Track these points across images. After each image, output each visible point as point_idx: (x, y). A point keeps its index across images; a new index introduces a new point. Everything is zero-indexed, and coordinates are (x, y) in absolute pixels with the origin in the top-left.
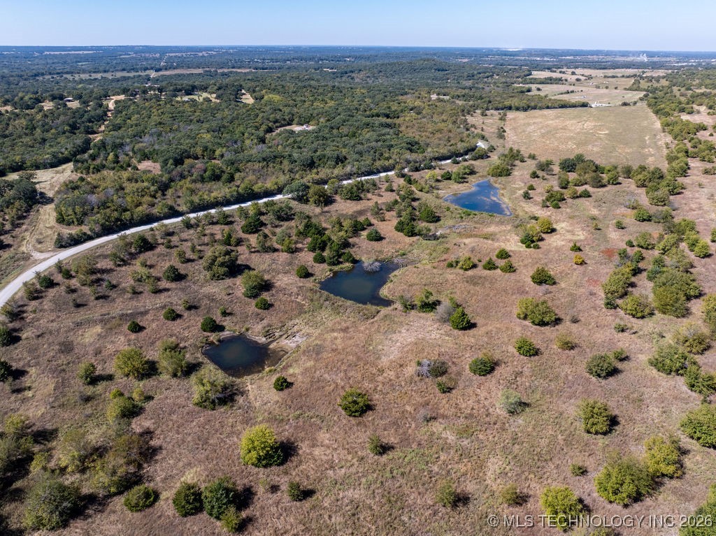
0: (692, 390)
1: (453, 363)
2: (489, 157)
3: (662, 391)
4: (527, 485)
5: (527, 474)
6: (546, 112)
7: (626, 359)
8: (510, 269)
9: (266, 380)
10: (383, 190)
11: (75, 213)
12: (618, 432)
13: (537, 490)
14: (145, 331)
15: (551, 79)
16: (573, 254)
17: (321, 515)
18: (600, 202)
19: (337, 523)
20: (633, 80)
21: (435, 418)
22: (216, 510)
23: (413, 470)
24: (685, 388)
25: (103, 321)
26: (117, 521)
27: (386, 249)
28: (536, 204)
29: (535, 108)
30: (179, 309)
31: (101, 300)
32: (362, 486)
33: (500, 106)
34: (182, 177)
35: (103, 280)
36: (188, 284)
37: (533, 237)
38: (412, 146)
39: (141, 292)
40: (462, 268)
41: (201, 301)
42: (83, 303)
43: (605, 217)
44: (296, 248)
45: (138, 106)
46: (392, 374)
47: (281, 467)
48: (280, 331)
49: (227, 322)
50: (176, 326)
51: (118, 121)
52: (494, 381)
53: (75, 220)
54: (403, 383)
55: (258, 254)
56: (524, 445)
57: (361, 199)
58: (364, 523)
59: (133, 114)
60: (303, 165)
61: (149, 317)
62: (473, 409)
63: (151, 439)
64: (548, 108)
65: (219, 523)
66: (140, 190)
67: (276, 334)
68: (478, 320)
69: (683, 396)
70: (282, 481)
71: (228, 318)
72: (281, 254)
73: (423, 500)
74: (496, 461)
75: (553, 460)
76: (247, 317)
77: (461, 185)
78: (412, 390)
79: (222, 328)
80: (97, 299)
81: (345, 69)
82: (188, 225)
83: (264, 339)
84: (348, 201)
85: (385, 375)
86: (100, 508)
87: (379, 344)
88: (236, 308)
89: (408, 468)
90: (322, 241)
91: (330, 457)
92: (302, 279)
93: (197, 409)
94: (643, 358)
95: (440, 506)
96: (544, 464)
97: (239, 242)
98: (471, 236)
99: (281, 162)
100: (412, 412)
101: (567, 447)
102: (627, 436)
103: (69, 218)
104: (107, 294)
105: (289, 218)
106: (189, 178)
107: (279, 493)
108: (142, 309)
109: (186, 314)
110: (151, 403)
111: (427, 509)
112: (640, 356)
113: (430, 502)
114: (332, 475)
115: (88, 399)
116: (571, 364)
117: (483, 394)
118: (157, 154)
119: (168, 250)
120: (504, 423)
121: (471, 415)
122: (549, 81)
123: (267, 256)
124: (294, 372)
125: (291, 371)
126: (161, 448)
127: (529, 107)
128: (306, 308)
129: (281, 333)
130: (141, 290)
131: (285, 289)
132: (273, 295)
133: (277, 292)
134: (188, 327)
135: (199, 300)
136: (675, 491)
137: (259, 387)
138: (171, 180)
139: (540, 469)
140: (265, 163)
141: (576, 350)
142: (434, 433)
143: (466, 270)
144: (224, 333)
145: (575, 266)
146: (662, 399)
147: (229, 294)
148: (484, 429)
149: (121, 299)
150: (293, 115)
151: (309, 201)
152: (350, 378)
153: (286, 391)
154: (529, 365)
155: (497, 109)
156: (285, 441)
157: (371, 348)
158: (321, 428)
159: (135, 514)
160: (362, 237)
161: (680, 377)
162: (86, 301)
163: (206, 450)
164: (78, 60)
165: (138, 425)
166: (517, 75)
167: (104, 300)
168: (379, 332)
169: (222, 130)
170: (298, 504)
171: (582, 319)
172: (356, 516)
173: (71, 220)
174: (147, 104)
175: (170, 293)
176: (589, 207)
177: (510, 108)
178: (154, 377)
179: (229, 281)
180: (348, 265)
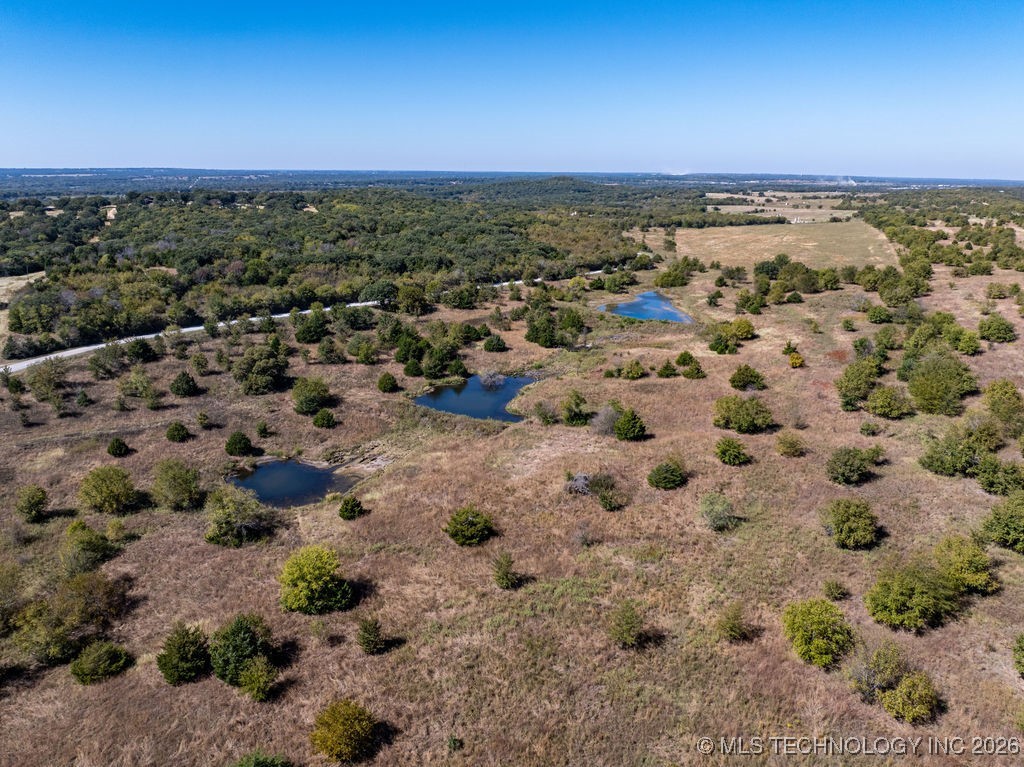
0: (990, 492)
1: (623, 477)
2: (656, 268)
3: (946, 496)
4: (757, 615)
5: (754, 602)
6: (729, 229)
7: (886, 462)
8: (698, 374)
9: (327, 510)
10: (507, 299)
11: (40, 316)
12: (889, 545)
13: (774, 621)
14: (136, 455)
15: (731, 199)
16: (787, 358)
17: (415, 671)
18: (816, 307)
19: (444, 680)
20: (841, 201)
21: (600, 542)
22: (232, 666)
23: (569, 605)
24: (979, 492)
25: (67, 442)
26: (56, 698)
27: (514, 361)
28: (726, 310)
29: (713, 224)
30: (192, 428)
31: (68, 419)
32: (484, 629)
33: (666, 221)
34: (209, 278)
35: (74, 395)
36: (209, 399)
37: (727, 341)
38: (546, 252)
39: (133, 409)
40: (627, 378)
41: (228, 420)
42: (39, 422)
43: (826, 321)
44: (379, 359)
45: (151, 212)
46: (529, 493)
47: (348, 613)
48: (352, 453)
49: (267, 445)
50: (185, 450)
51: (121, 227)
52: (688, 494)
53: (39, 326)
54: (547, 503)
55: (320, 366)
56: (745, 566)
57: (474, 308)
58: (490, 677)
59: (142, 220)
60: (390, 268)
61: (143, 437)
62: (659, 528)
63: (130, 588)
64: (731, 224)
65: (236, 691)
66: (143, 292)
67: (345, 458)
68: (656, 432)
69: (979, 499)
70: (350, 629)
71: (269, 440)
72: (355, 365)
73: (586, 642)
74: (702, 588)
75: (794, 583)
76: (301, 436)
77: (617, 296)
78: (561, 510)
79: (260, 452)
80: (62, 416)
81: (450, 190)
82: (214, 334)
83: (326, 464)
84: (457, 310)
85: (516, 495)
86: (28, 683)
87: (508, 461)
88: (284, 427)
89: (561, 603)
90: (417, 348)
91: (431, 595)
92: (386, 394)
93: (212, 546)
94: (911, 461)
95: (617, 649)
96: (781, 589)
97: (291, 352)
98: (638, 346)
99: (358, 266)
100: (563, 535)
101: (814, 566)
102: (903, 549)
103: (30, 322)
104: (79, 410)
105: (368, 326)
106: (220, 281)
107: (344, 646)
108: (134, 429)
109: (203, 435)
110: (136, 543)
111: (596, 654)
112: (905, 459)
113: (598, 645)
114: (435, 618)
115: (28, 541)
116: (804, 471)
117: (672, 510)
118: (174, 256)
119: (181, 361)
120: (710, 543)
121: (657, 536)
122: (730, 202)
123: (334, 368)
124: (372, 497)
125: (368, 497)
126: (145, 598)
127: (705, 223)
128: (393, 426)
129: (353, 457)
130: (132, 406)
131: (360, 405)
132: (342, 411)
133: (348, 408)
134: (206, 450)
135: (226, 418)
136: (992, 611)
137: (315, 519)
138: (192, 283)
139: (775, 595)
140: (334, 265)
141: (809, 457)
142: (600, 559)
143: (633, 378)
144: (262, 458)
145: (793, 370)
146: (948, 504)
147: (273, 411)
148: (679, 550)
149: (101, 417)
150: (376, 223)
151: (398, 308)
152: (462, 501)
153: (359, 521)
154: (741, 475)
155: (661, 225)
156: (356, 580)
157: (495, 466)
158: (415, 562)
159: (90, 688)
160: (478, 348)
161: (968, 479)
162: (45, 420)
163: (222, 597)
164: (71, 183)
165: (111, 570)
166: (686, 196)
167: (73, 418)
168: (507, 448)
169: (273, 234)
170: (376, 658)
171: (812, 424)
172: (476, 669)
173: (32, 326)
174: (163, 210)
175: (180, 410)
176: (803, 312)
177: (679, 224)
178: (145, 511)
179: (273, 397)
180: (456, 379)
